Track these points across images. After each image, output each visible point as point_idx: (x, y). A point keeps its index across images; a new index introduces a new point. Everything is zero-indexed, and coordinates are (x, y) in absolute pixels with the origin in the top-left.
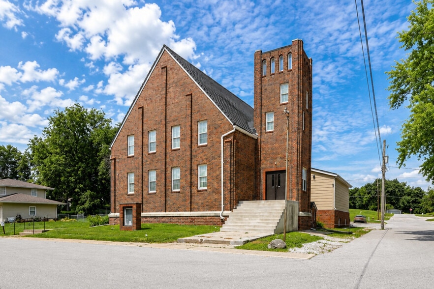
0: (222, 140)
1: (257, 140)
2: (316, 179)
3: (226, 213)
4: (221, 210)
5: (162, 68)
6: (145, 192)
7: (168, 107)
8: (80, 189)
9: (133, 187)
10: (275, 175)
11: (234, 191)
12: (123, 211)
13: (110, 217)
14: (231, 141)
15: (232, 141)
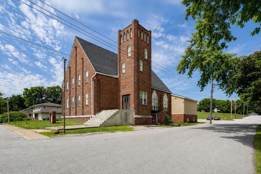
0: (92, 80)
2: (177, 99)
5: (75, 47)
10: (126, 97)
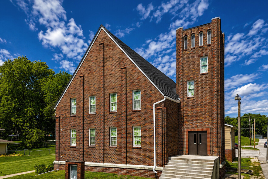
0: (154, 108)
1: (180, 104)
3: (158, 168)
4: (154, 165)
5: (100, 44)
6: (86, 146)
7: (106, 77)
8: (27, 126)
9: (75, 141)
10: (196, 134)
11: (166, 150)
12: (69, 167)
13: (55, 164)
14: (161, 109)
15: (163, 109)
